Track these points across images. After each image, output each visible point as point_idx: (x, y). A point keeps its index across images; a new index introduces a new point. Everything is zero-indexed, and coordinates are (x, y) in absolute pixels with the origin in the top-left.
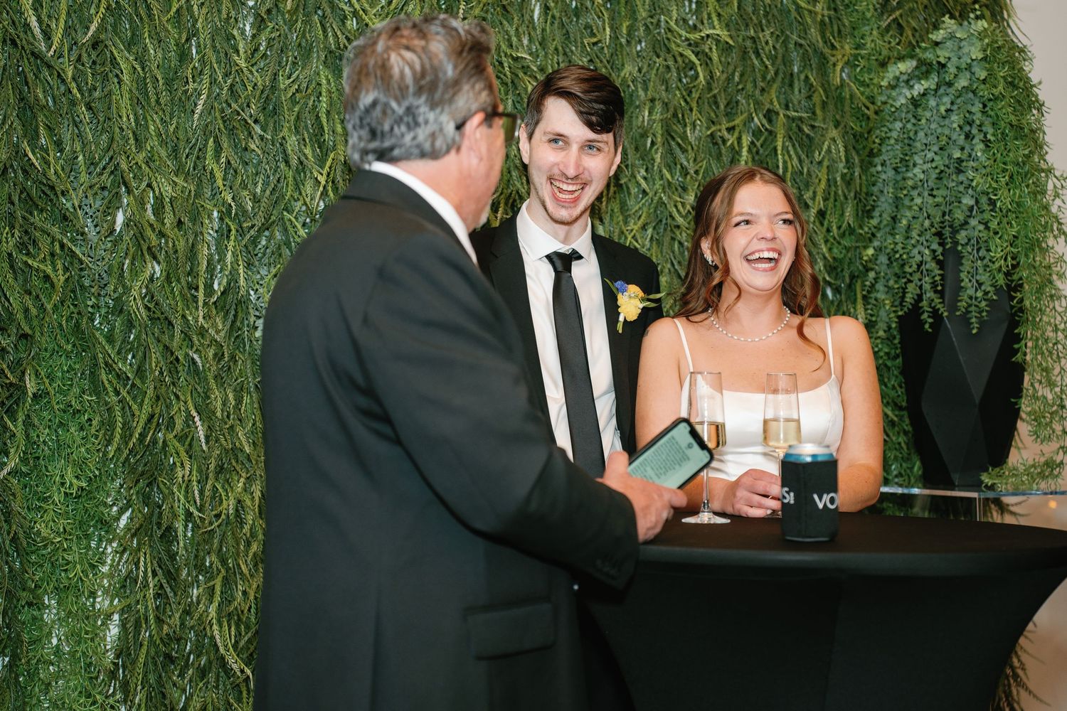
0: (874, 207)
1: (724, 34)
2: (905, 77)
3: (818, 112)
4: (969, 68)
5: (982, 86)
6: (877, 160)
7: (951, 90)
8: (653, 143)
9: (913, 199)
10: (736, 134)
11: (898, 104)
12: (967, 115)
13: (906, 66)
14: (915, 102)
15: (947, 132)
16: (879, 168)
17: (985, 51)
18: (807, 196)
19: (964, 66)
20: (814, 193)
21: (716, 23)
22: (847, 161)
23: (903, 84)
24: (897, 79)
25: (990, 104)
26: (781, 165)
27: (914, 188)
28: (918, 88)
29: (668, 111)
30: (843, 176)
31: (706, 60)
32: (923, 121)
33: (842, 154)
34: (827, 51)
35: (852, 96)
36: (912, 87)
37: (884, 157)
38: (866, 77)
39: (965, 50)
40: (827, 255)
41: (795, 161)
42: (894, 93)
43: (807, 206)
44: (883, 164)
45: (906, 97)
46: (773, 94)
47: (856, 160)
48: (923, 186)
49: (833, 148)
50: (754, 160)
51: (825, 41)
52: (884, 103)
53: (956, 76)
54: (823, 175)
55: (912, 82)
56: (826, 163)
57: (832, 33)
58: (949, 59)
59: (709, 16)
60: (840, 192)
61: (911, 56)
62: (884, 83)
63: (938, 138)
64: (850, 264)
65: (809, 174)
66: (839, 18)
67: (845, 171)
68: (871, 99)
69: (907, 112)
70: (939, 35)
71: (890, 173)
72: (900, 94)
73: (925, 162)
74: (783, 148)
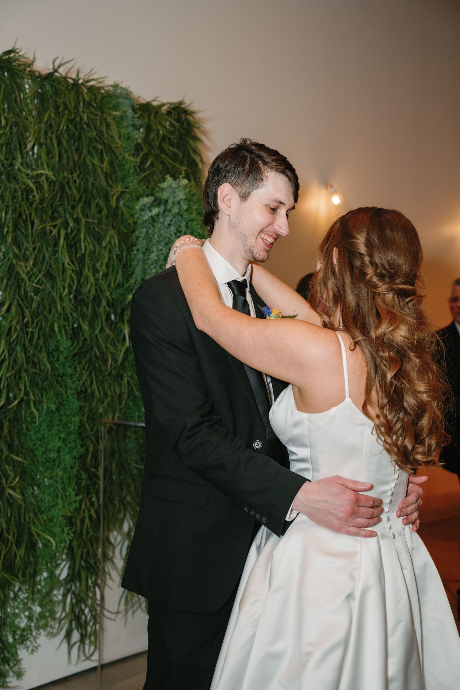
0: (132, 274)
1: (50, 174)
2: (148, 205)
3: (104, 220)
4: (179, 203)
5: (186, 213)
6: (135, 248)
7: (170, 214)
8: (8, 232)
9: (151, 270)
10: (57, 228)
11: (144, 219)
12: (178, 228)
13: (146, 200)
14: (153, 219)
15: (169, 235)
16: (135, 252)
17: (187, 195)
18: (98, 265)
19: (176, 202)
20: (102, 264)
21: (46, 167)
22: (120, 248)
23: (147, 209)
24: (145, 206)
25: (190, 223)
26: (83, 247)
27: (152, 264)
28: (155, 211)
29: (15, 213)
30: (117, 256)
31: (39, 187)
32: (157, 229)
33: (117, 244)
34: (108, 188)
35: (123, 214)
36: (151, 211)
37: (138, 247)
38: (131, 204)
39: (177, 194)
40: (109, 297)
41: (92, 248)
42: (143, 213)
43: (98, 271)
44: (138, 250)
45: (148, 216)
46: (79, 209)
47: (124, 247)
48: (156, 263)
49: (112, 240)
50: (67, 244)
51: (108, 184)
52: (138, 218)
53: (172, 207)
54: (106, 254)
55: (152, 208)
56: (108, 248)
57: (112, 180)
58: (169, 197)
59: (42, 164)
60: (115, 264)
61: (152, 195)
62: (138, 207)
63: (164, 238)
64: (121, 303)
65: (99, 253)
66: (115, 172)
67: (119, 253)
68: (132, 216)
69: (150, 223)
70: (164, 185)
71: (140, 256)
72: (145, 214)
73: (158, 251)
74: (84, 238)
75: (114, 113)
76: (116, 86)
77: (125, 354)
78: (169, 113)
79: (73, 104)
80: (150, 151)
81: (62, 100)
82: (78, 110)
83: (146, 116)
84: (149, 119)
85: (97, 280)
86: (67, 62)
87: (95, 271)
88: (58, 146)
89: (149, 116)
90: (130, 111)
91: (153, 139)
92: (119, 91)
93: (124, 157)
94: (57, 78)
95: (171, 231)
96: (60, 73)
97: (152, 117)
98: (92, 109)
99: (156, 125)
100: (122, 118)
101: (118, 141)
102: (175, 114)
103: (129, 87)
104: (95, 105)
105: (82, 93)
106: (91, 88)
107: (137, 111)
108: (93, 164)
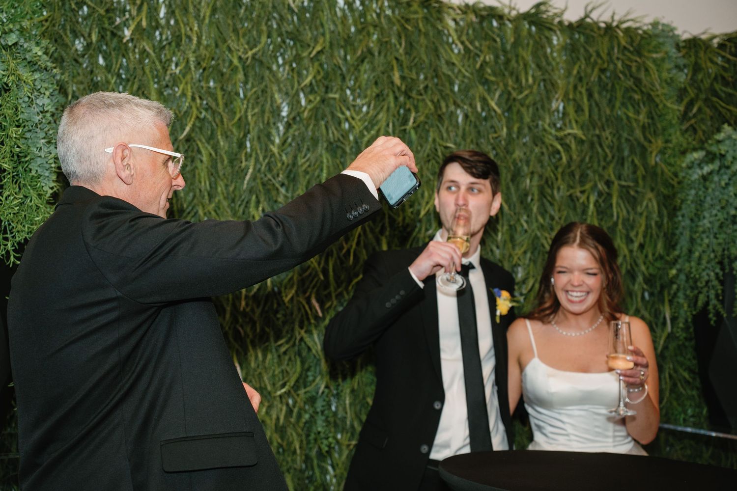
0: (676, 244)
1: (579, 133)
2: (697, 162)
3: (640, 182)
6: (679, 213)
7: (729, 172)
8: (532, 200)
9: (703, 240)
10: (586, 195)
11: (693, 178)
13: (697, 155)
14: (705, 178)
15: (726, 197)
16: (680, 218)
18: (632, 234)
20: (637, 232)
21: (574, 125)
22: (659, 213)
23: (696, 166)
24: (693, 163)
26: (615, 214)
27: (703, 232)
28: (707, 169)
29: (542, 180)
30: (656, 223)
31: (567, 148)
32: (710, 190)
33: (656, 209)
34: (646, 144)
35: (663, 172)
36: (702, 168)
37: (684, 211)
38: (672, 161)
40: (646, 273)
41: (625, 212)
42: (690, 172)
43: (632, 241)
44: (683, 216)
45: (698, 174)
46: (611, 170)
47: (665, 212)
48: (709, 232)
49: (650, 205)
50: (597, 211)
51: (645, 138)
52: (684, 178)
53: (732, 163)
54: (643, 221)
55: (702, 165)
56: (645, 214)
57: (650, 133)
58: (727, 152)
59: (570, 122)
60: (654, 232)
61: (702, 149)
62: (684, 165)
63: (720, 201)
64: (661, 278)
65: (634, 220)
66: (654, 124)
67: (658, 219)
68: (676, 175)
69: (699, 184)
70: (721, 136)
71: (687, 222)
72: (694, 172)
73: (711, 216)
74: (618, 204)
75: (655, 55)
76: (655, 24)
77: (665, 341)
78: (721, 46)
79: (606, 51)
80: (697, 96)
81: (595, 49)
82: (611, 58)
83: (692, 54)
84: (697, 56)
85: (631, 251)
86: (600, 5)
87: (630, 241)
88: (589, 100)
89: (696, 52)
90: (674, 50)
91: (702, 81)
92: (660, 27)
93: (665, 106)
94: (589, 24)
95: (730, 192)
96: (592, 19)
97: (702, 54)
98: (629, 54)
99: (705, 62)
100: (663, 60)
101: (658, 87)
102: (731, 47)
103: (672, 22)
104: (631, 49)
105: (617, 37)
106: (628, 30)
107: (681, 49)
108: (628, 117)
